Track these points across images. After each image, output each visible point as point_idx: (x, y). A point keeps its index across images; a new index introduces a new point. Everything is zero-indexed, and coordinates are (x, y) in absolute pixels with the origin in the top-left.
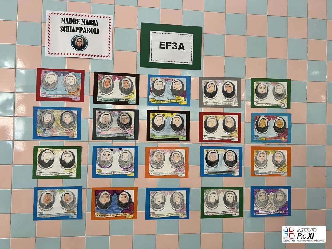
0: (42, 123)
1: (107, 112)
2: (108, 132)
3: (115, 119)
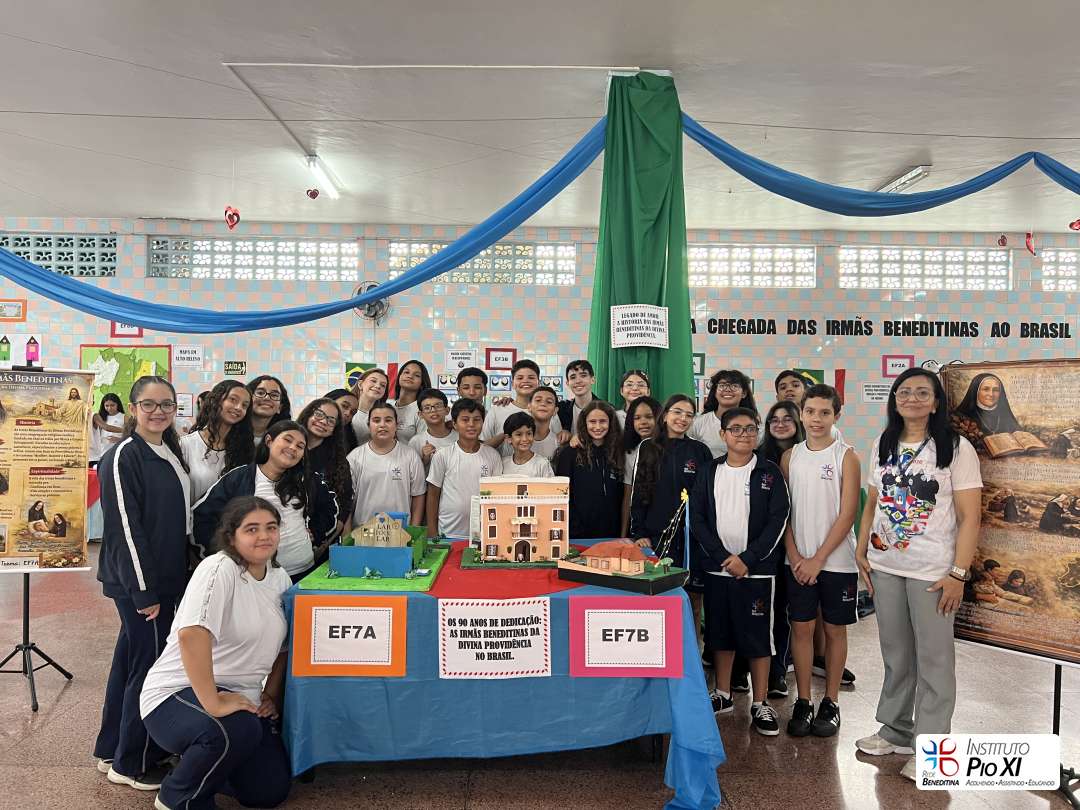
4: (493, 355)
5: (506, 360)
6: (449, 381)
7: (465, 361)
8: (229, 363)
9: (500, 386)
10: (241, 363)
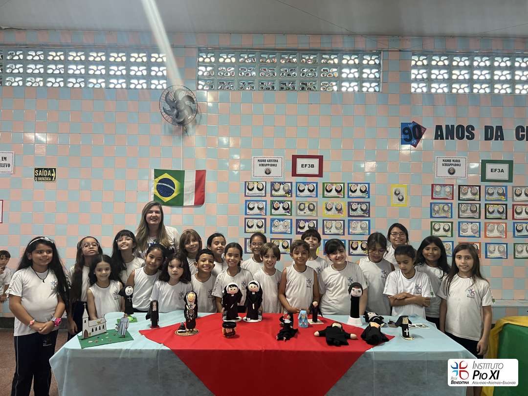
0: (434, 210)
1: (465, 205)
2: (465, 215)
3: (469, 208)
4: (300, 162)
5: (313, 166)
6: (255, 188)
7: (272, 168)
8: (39, 169)
9: (306, 193)
10: (51, 169)
